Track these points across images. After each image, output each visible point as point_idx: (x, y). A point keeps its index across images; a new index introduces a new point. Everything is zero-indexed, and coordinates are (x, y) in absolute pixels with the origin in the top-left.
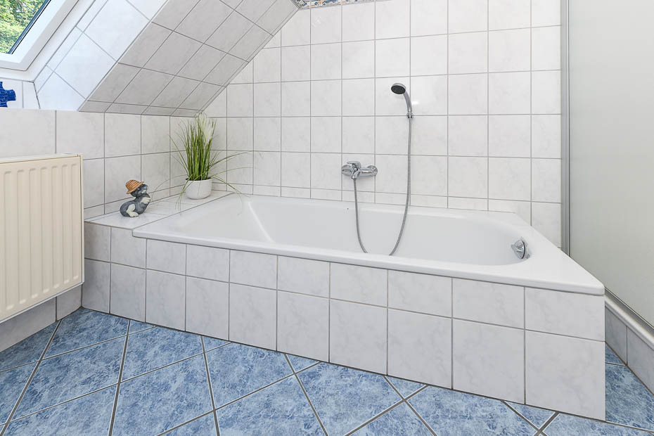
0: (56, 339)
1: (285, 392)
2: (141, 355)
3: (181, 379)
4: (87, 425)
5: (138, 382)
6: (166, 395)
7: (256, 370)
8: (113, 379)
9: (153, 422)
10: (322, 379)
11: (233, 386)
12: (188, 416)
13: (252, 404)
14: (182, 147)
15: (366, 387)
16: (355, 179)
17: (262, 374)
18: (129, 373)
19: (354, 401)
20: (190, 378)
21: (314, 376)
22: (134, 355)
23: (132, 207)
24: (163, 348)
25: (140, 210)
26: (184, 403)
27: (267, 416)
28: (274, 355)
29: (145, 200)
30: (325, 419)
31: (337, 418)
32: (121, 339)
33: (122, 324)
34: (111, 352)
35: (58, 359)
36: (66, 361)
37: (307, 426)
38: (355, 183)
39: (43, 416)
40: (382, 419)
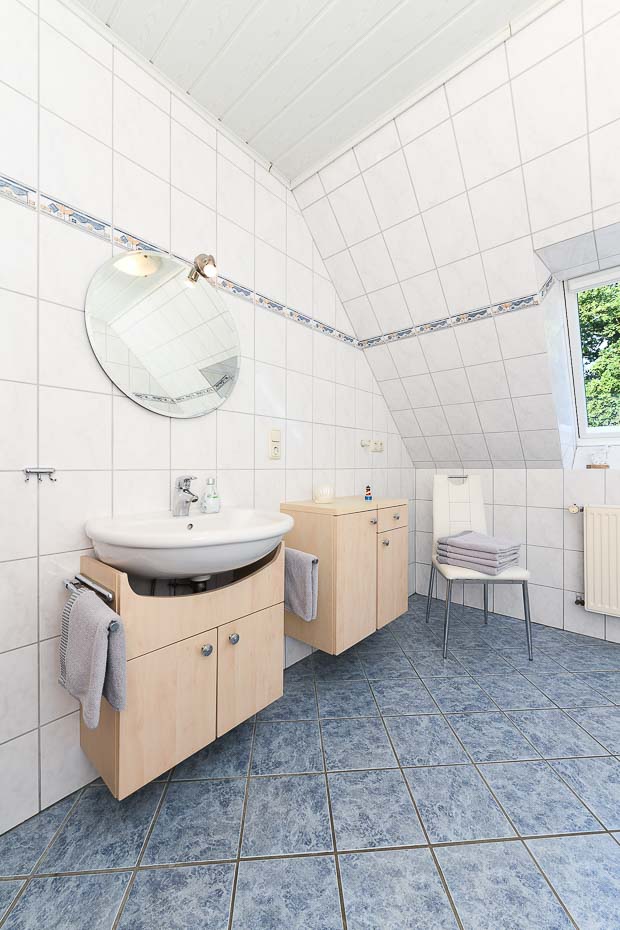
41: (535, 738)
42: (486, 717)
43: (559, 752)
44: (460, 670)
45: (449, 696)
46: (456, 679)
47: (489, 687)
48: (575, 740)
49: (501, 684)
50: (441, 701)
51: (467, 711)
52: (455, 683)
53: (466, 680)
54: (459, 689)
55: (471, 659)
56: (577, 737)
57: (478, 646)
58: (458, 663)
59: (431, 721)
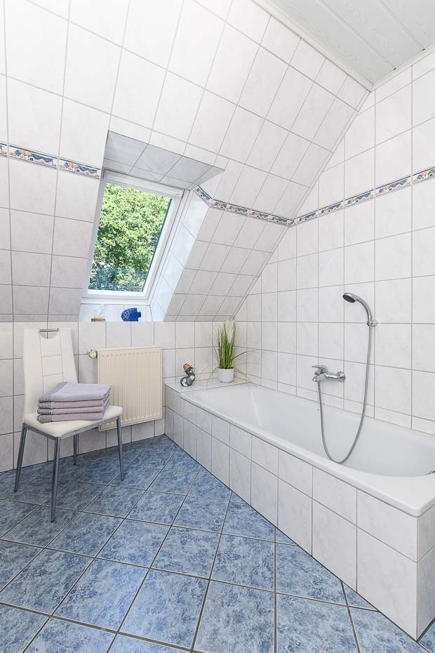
0: (151, 444)
1: (219, 505)
2: (175, 463)
3: (182, 479)
4: (146, 478)
5: (168, 472)
6: (174, 481)
7: (214, 491)
8: (161, 467)
9: (165, 487)
10: (240, 511)
11: (200, 492)
12: (177, 492)
13: (201, 501)
14: (216, 343)
15: (260, 526)
16: (319, 382)
17: (215, 494)
18: (167, 468)
19: (248, 526)
20: (186, 480)
21: (238, 507)
22: (172, 462)
23: (185, 380)
24: (184, 464)
25: (189, 383)
26: (178, 487)
27: (204, 509)
28: (226, 489)
29: (192, 377)
30: (226, 524)
31: (233, 527)
32: (172, 453)
33: (175, 447)
34: (166, 457)
35: (149, 452)
36: (151, 453)
37: (217, 522)
38: (319, 386)
39: (137, 468)
40: (254, 541)
41: (132, 557)
42: (89, 575)
43: (151, 553)
44: (29, 551)
45: (42, 589)
46: (34, 564)
47: (68, 545)
48: (150, 534)
49: (75, 533)
50: (38, 603)
51: (70, 588)
52: (35, 569)
53: (43, 557)
54: (45, 572)
55: (30, 530)
56: (149, 531)
57: (27, 511)
58: (21, 545)
59: (46, 638)
